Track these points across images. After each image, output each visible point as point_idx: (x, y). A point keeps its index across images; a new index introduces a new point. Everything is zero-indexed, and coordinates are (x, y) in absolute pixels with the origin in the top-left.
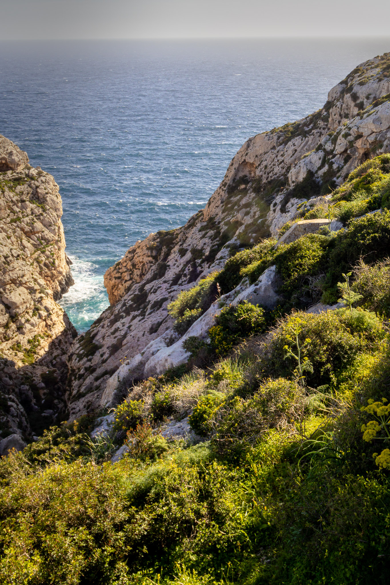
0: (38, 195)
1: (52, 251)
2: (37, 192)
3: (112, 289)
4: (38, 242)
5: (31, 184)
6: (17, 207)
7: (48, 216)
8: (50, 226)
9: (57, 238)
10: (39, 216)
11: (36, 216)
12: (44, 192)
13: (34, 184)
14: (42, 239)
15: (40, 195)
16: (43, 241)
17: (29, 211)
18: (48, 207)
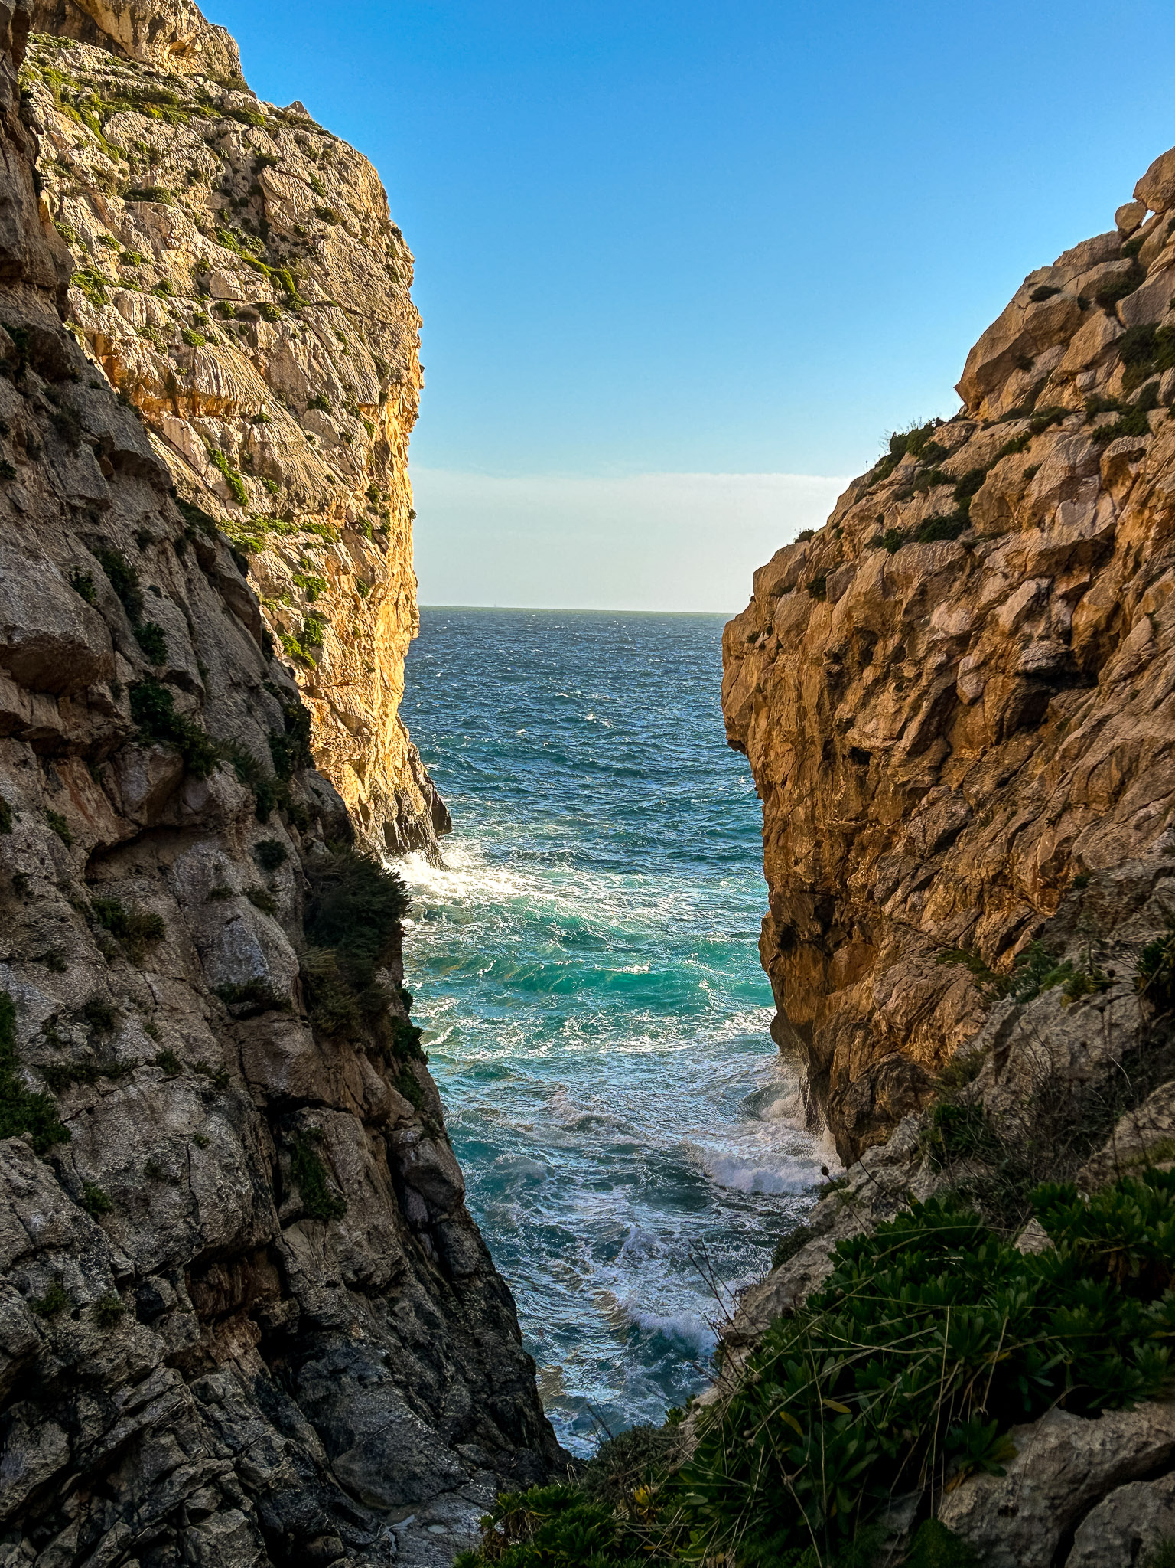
0: (263, 213)
1: (309, 565)
2: (258, 191)
3: (837, 685)
4: (214, 476)
5: (222, 134)
6: (98, 211)
7: (312, 339)
8: (318, 403)
9: (357, 506)
10: (243, 315)
11: (222, 311)
12: (307, 201)
13: (247, 142)
14: (248, 465)
15: (274, 208)
16: (250, 484)
17: (178, 263)
18: (319, 293)
